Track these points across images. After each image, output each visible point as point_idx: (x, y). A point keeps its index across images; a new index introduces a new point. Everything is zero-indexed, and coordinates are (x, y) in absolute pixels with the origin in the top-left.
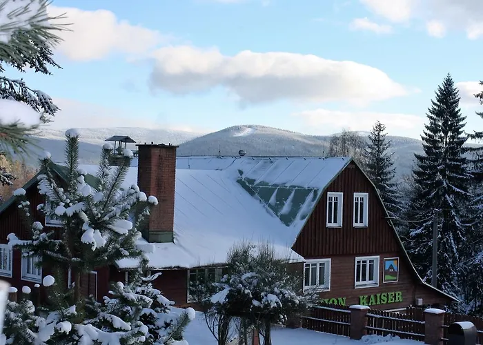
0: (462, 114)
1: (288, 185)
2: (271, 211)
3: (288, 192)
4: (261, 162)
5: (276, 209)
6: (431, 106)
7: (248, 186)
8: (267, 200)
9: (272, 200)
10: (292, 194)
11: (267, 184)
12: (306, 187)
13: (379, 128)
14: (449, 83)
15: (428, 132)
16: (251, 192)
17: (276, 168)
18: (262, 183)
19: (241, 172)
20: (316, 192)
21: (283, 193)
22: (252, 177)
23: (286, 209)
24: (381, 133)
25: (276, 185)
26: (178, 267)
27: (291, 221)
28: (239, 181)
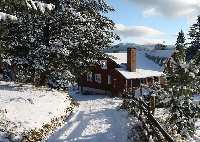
0: (185, 39)
1: (160, 57)
2: (156, 63)
3: (160, 59)
4: (151, 51)
5: (157, 63)
6: (177, 37)
7: (149, 57)
8: (155, 61)
9: (156, 60)
10: (156, 59)
11: (154, 57)
12: (165, 57)
13: (164, 42)
14: (181, 31)
15: (177, 43)
16: (150, 59)
17: (155, 53)
18: (152, 56)
19: (146, 54)
20: (167, 58)
21: (159, 59)
22: (150, 55)
23: (160, 63)
24: (165, 44)
25: (156, 57)
26: (139, 78)
27: (162, 66)
28: (146, 56)
